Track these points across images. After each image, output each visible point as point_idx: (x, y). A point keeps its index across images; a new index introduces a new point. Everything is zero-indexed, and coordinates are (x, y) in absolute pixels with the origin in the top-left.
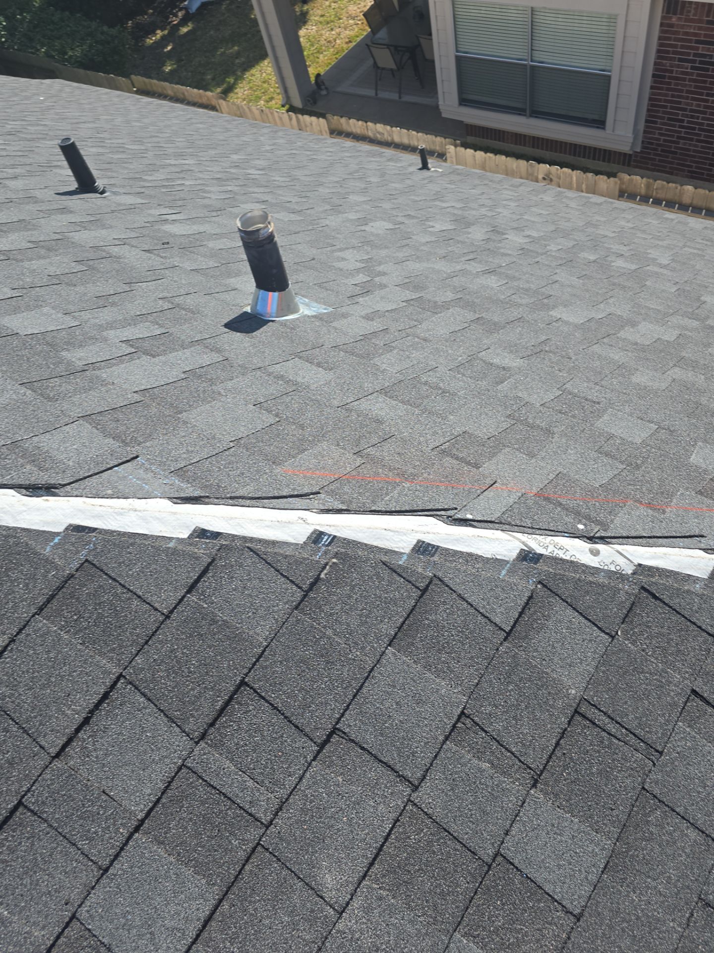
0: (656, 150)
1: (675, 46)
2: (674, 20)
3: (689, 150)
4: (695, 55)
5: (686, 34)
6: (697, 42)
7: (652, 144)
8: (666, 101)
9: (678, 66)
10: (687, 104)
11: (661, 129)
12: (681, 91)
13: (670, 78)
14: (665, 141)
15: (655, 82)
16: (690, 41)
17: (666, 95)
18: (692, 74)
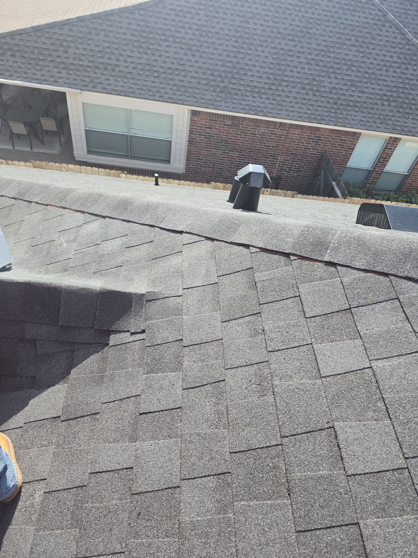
0: (192, 172)
1: (197, 129)
2: (196, 118)
3: (206, 171)
4: (205, 133)
5: (201, 124)
6: (206, 127)
7: (190, 169)
8: (194, 151)
9: (199, 137)
10: (203, 152)
11: (193, 163)
12: (201, 147)
13: (195, 142)
14: (195, 168)
15: (189, 143)
16: (203, 127)
17: (194, 149)
18: (205, 140)
